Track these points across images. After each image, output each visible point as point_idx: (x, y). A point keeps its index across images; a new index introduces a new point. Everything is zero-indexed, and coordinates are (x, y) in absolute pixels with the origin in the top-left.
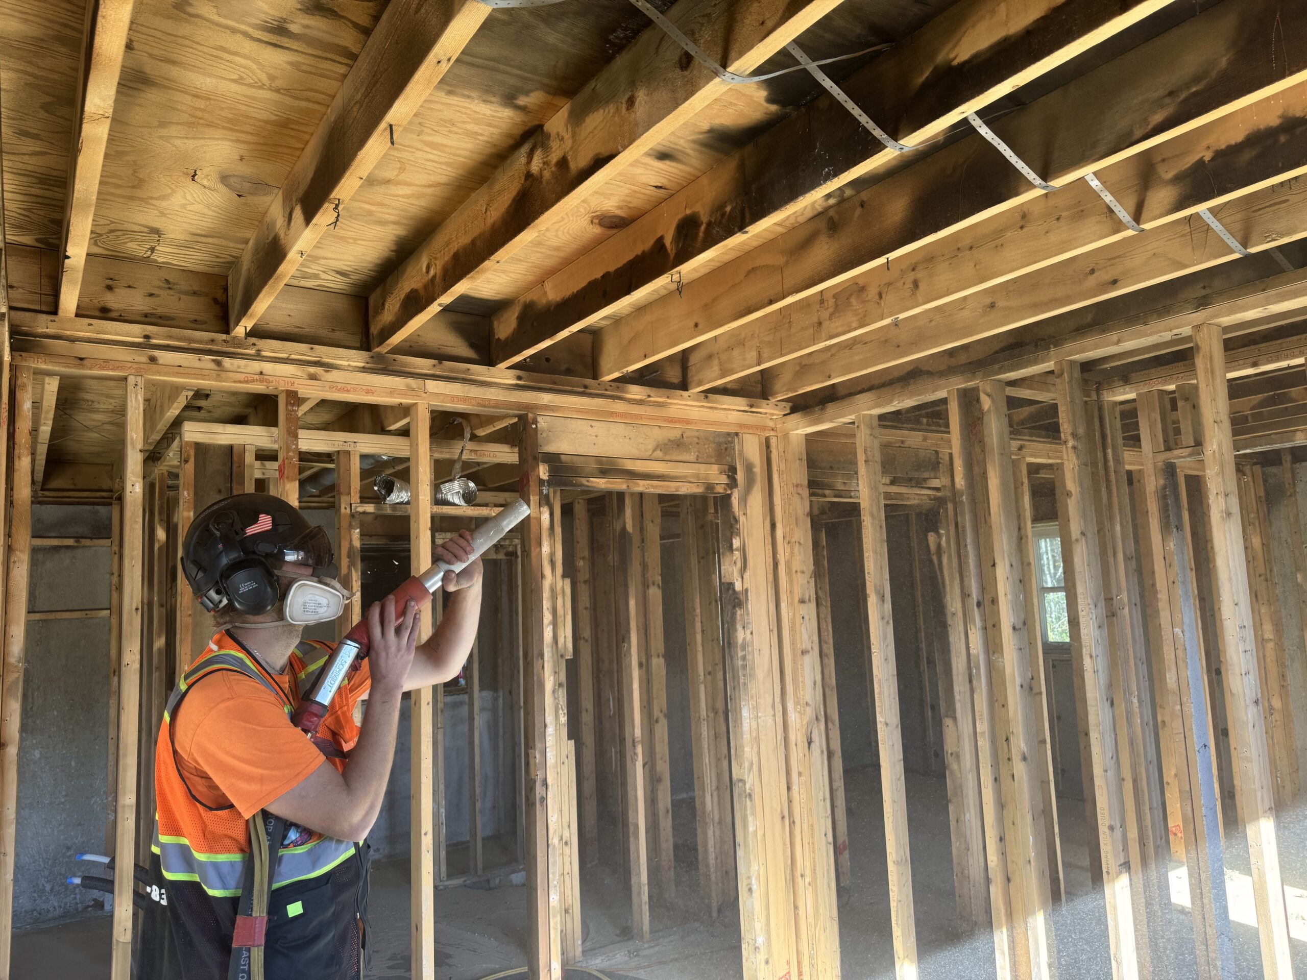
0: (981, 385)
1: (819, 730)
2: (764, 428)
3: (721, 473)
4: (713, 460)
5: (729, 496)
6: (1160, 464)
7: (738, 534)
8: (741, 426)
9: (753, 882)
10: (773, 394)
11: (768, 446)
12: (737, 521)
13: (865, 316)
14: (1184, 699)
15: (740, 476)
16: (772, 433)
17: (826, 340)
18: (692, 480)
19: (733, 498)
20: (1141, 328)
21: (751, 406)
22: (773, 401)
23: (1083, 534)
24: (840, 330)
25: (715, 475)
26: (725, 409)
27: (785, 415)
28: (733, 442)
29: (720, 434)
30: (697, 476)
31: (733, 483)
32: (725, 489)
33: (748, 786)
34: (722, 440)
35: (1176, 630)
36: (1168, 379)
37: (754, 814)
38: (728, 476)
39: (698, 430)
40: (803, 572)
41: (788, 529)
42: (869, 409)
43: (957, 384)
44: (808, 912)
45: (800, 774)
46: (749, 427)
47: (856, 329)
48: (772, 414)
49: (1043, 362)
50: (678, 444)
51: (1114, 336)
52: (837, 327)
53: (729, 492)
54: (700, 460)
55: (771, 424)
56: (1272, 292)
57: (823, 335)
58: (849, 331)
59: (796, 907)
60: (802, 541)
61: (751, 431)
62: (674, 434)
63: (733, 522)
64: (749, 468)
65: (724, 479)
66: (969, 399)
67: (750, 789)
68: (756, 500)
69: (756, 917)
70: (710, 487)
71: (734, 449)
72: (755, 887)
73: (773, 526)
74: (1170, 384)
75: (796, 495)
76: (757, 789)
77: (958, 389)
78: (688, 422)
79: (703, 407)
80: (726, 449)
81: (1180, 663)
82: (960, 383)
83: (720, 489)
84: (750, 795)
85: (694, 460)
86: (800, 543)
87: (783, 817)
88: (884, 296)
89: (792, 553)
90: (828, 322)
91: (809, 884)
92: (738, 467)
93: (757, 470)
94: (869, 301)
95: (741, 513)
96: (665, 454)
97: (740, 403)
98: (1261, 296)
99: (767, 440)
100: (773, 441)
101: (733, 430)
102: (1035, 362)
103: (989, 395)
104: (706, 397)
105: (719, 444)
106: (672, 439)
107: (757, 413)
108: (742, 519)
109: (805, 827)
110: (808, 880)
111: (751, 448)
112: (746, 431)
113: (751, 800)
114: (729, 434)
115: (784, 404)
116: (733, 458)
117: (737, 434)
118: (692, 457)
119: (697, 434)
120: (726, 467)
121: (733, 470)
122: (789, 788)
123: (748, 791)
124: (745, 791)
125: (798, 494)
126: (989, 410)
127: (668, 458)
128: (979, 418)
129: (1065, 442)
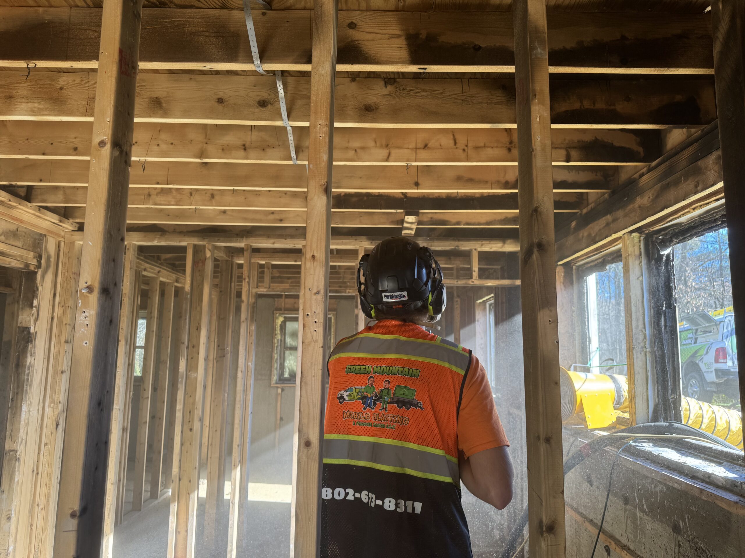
0: (207, 245)
1: (63, 417)
2: (58, 235)
3: (34, 258)
4: (31, 249)
5: (36, 273)
6: (254, 293)
7: (37, 297)
8: (49, 231)
9: (13, 512)
10: (73, 218)
11: (59, 246)
12: (38, 289)
13: (180, 201)
15: (43, 261)
16: (62, 239)
17: (152, 205)
18: (18, 259)
19: (38, 275)
20: (284, 241)
21: (60, 221)
22: (71, 221)
24: (163, 202)
25: (30, 257)
26: (45, 219)
27: (73, 231)
28: (42, 240)
29: (37, 233)
30: (21, 256)
31: (39, 266)
32: (35, 268)
33: (18, 453)
34: (37, 237)
36: (263, 258)
37: (19, 471)
38: (38, 261)
39: (26, 228)
40: (70, 325)
41: (63, 298)
43: (193, 241)
44: (38, 526)
45: (46, 444)
46: (52, 233)
47: (173, 205)
48: (67, 228)
49: (240, 242)
50: (14, 234)
51: (272, 240)
52: (161, 201)
53: (36, 270)
54: (24, 247)
55: (63, 234)
57: (151, 202)
58: (169, 205)
59: (32, 525)
60: (72, 307)
61: (52, 236)
62: (13, 227)
63: (35, 289)
64: (49, 257)
65: (35, 262)
66: (198, 250)
67: (19, 455)
68: (49, 277)
69: (11, 534)
70: (27, 265)
71: (42, 244)
72: (13, 516)
73: (55, 295)
74: (263, 261)
75: (73, 279)
76: (23, 455)
77: (193, 244)
78: (22, 221)
79: (34, 214)
80: (38, 243)
81: (248, 377)
82: (197, 241)
83: (32, 268)
84: (19, 459)
85: (21, 247)
87: (33, 471)
88: (193, 195)
89: (64, 313)
90: (155, 196)
91: (42, 509)
92: (43, 256)
93: (52, 260)
95: (40, 285)
96: (7, 239)
97: (54, 218)
99: (59, 242)
100: (62, 244)
101: (43, 232)
102: (236, 242)
103: (210, 250)
104: (39, 210)
105: (35, 239)
106: (11, 230)
107: (60, 225)
108: (40, 288)
109: (45, 476)
110: (40, 508)
111: (51, 246)
112: (50, 235)
113: (19, 462)
114: (41, 234)
115: (75, 224)
116: (41, 250)
117: (45, 236)
118: (20, 244)
119: (25, 230)
120: (37, 255)
121: (40, 257)
122: (39, 454)
123: (18, 456)
124: (16, 457)
126: (209, 257)
127: (7, 242)
128: (200, 260)
129: (245, 279)
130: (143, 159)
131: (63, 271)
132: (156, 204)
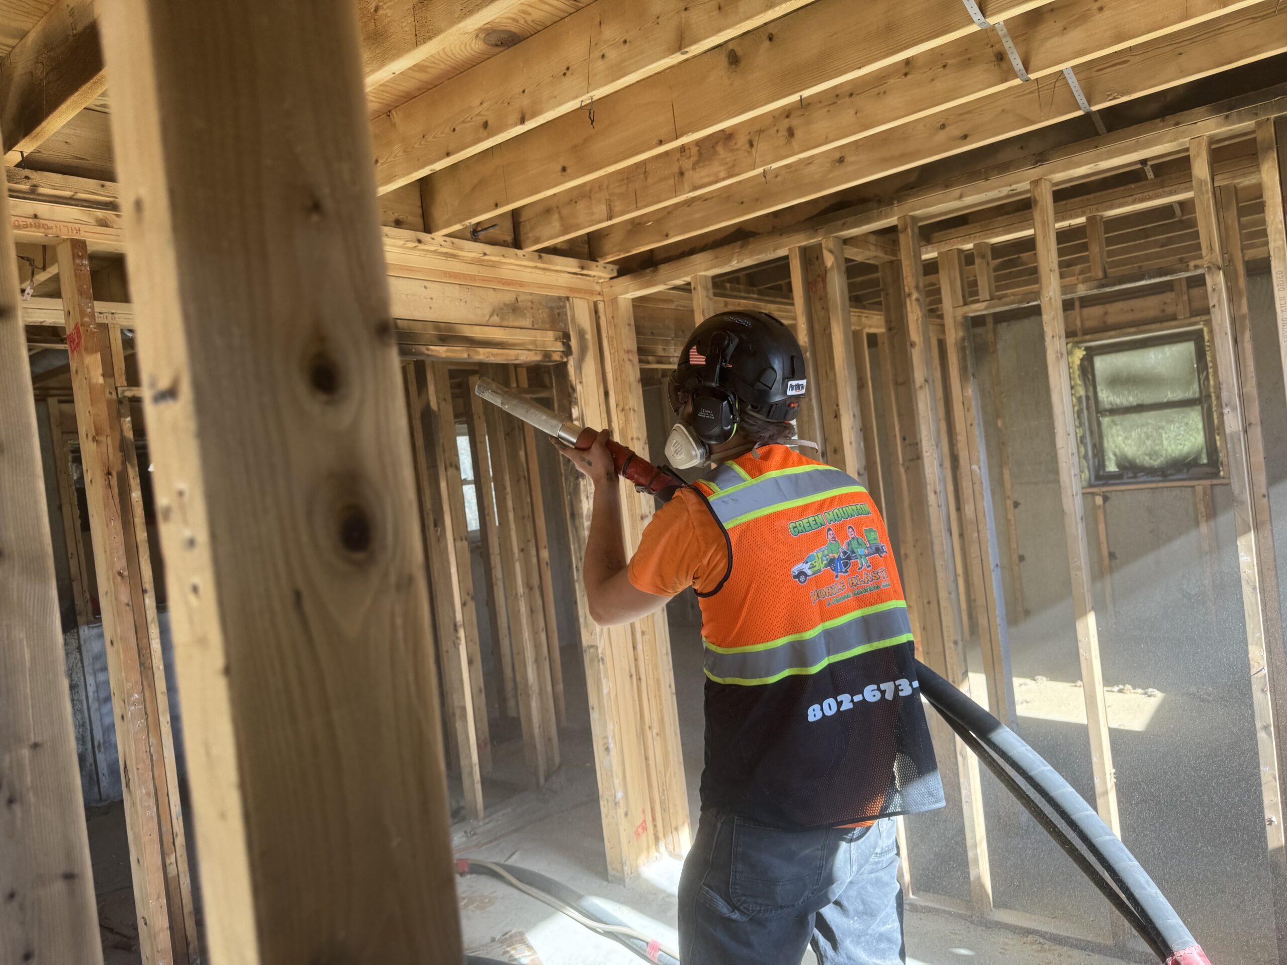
0: (823, 242)
2: (591, 292)
3: (556, 340)
4: (548, 326)
5: (565, 364)
7: (576, 404)
8: (571, 289)
9: (610, 740)
10: (603, 256)
11: (596, 312)
12: (574, 390)
13: (734, 166)
14: (981, 527)
15: (574, 343)
16: (599, 298)
17: (690, 192)
18: (530, 347)
19: (569, 366)
20: (982, 183)
21: (583, 268)
22: (601, 262)
23: (926, 381)
24: (706, 180)
25: (549, 341)
26: (556, 271)
27: (612, 278)
28: (565, 307)
29: (552, 298)
30: (534, 342)
31: (568, 351)
32: (561, 357)
33: (600, 651)
34: (554, 305)
35: (975, 467)
36: (966, 237)
37: (606, 677)
38: (563, 343)
39: (531, 294)
40: (638, 439)
41: (621, 397)
42: (706, 270)
43: (799, 242)
44: (658, 761)
45: (643, 633)
46: (579, 291)
47: (724, 179)
48: (600, 278)
49: (887, 217)
50: (514, 309)
51: (956, 191)
52: (702, 177)
53: (565, 360)
54: (536, 326)
55: (598, 288)
56: (1103, 149)
57: (686, 186)
58: (716, 182)
59: (647, 759)
60: (636, 408)
61: (580, 296)
62: (509, 298)
63: (570, 390)
64: (581, 334)
65: (559, 347)
66: (810, 257)
67: (602, 653)
68: (590, 366)
69: (614, 774)
70: (547, 355)
71: (566, 314)
72: (612, 746)
73: (606, 394)
74: (968, 243)
75: (628, 362)
76: (608, 652)
77: (799, 247)
78: (521, 284)
79: (536, 267)
80: (559, 314)
81: (978, 496)
82: (803, 240)
83: (556, 357)
84: (602, 659)
85: (530, 326)
86: (634, 410)
87: (631, 676)
88: (755, 144)
89: (627, 420)
90: (691, 172)
91: (657, 734)
92: (572, 334)
93: (589, 336)
94: (737, 149)
95: (578, 381)
96: (502, 319)
97: (570, 264)
98: (1093, 153)
99: (595, 304)
100: (601, 306)
101: (563, 294)
102: (879, 218)
103: (831, 252)
104: (540, 257)
105: (552, 309)
106: (507, 303)
107: (586, 275)
108: (579, 388)
109: (651, 682)
110: (655, 731)
111: (581, 313)
112: (576, 295)
113: (603, 664)
114: (560, 298)
115: (611, 266)
116: (566, 324)
117: (568, 298)
118: (527, 323)
119: (530, 298)
120: (561, 334)
121: (566, 337)
122: (634, 648)
123: (600, 655)
124: (597, 656)
125: (630, 360)
126: (832, 267)
127: (505, 323)
128: (819, 276)
129: (909, 295)
130: (586, 99)
131: (612, 351)
132: (695, 188)
